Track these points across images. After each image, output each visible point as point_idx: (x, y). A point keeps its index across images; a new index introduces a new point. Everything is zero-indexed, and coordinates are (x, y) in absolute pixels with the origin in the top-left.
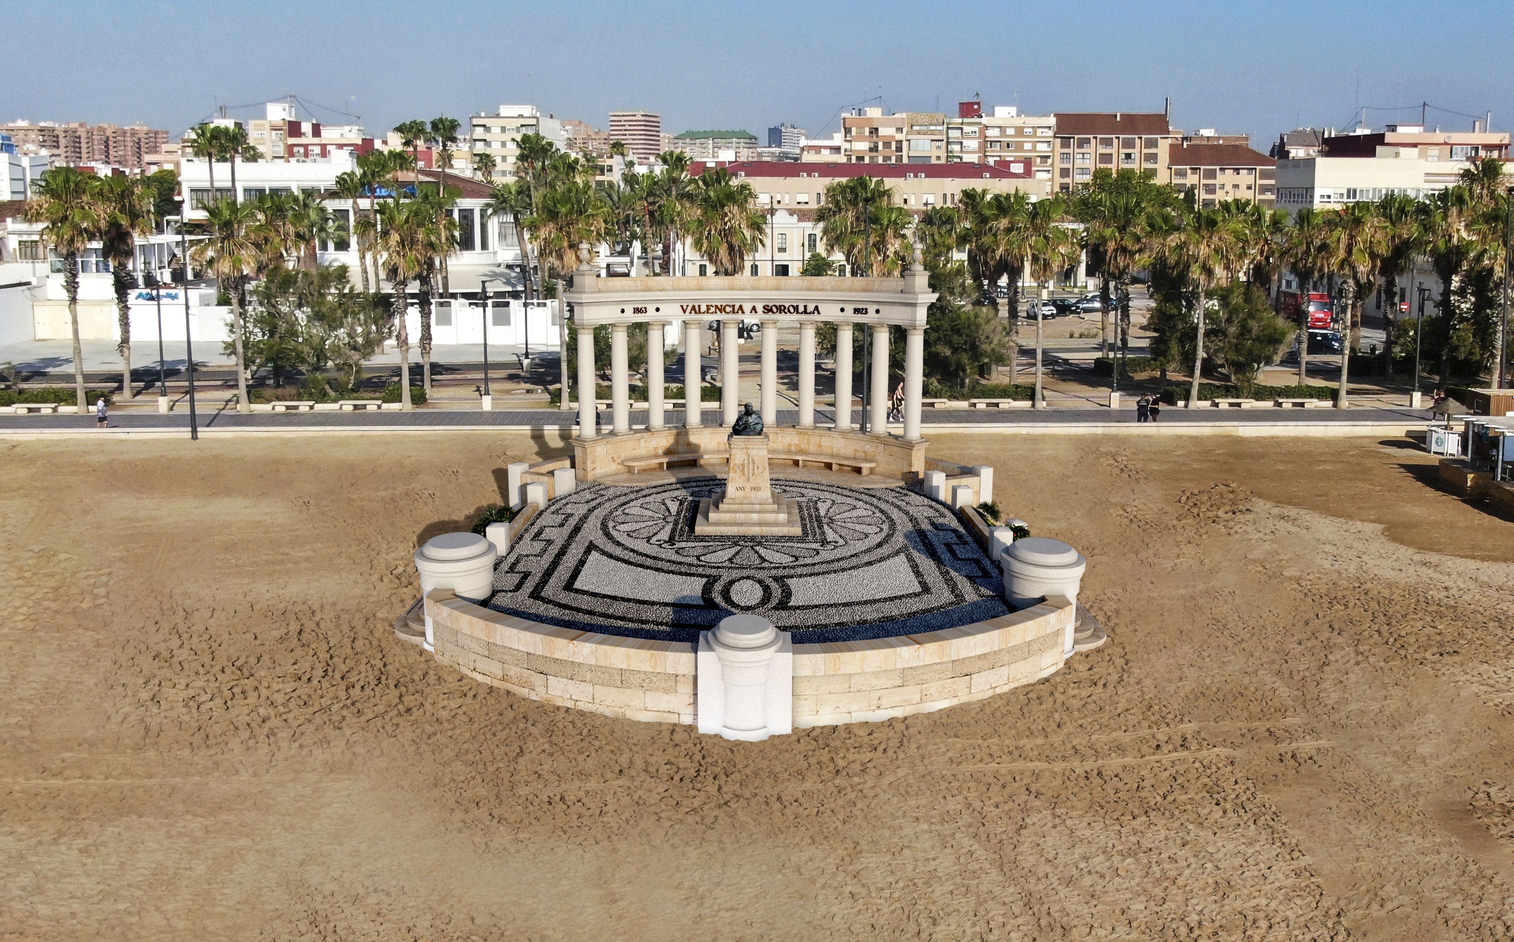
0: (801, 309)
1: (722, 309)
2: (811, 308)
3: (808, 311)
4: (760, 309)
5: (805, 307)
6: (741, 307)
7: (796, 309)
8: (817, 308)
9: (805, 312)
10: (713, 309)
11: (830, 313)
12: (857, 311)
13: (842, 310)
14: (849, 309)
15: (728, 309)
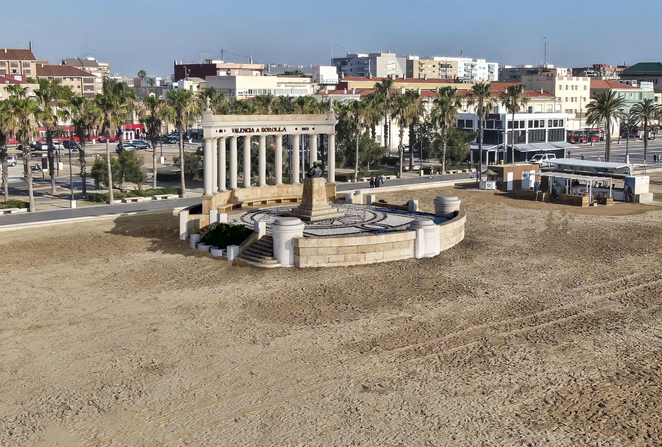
0: (278, 129)
1: (246, 130)
2: (282, 129)
3: (281, 130)
4: (260, 130)
5: (279, 128)
6: (253, 129)
7: (275, 129)
8: (285, 129)
9: (279, 131)
10: (243, 131)
11: (290, 131)
12: (303, 129)
13: (296, 129)
14: (300, 128)
15: (248, 130)
